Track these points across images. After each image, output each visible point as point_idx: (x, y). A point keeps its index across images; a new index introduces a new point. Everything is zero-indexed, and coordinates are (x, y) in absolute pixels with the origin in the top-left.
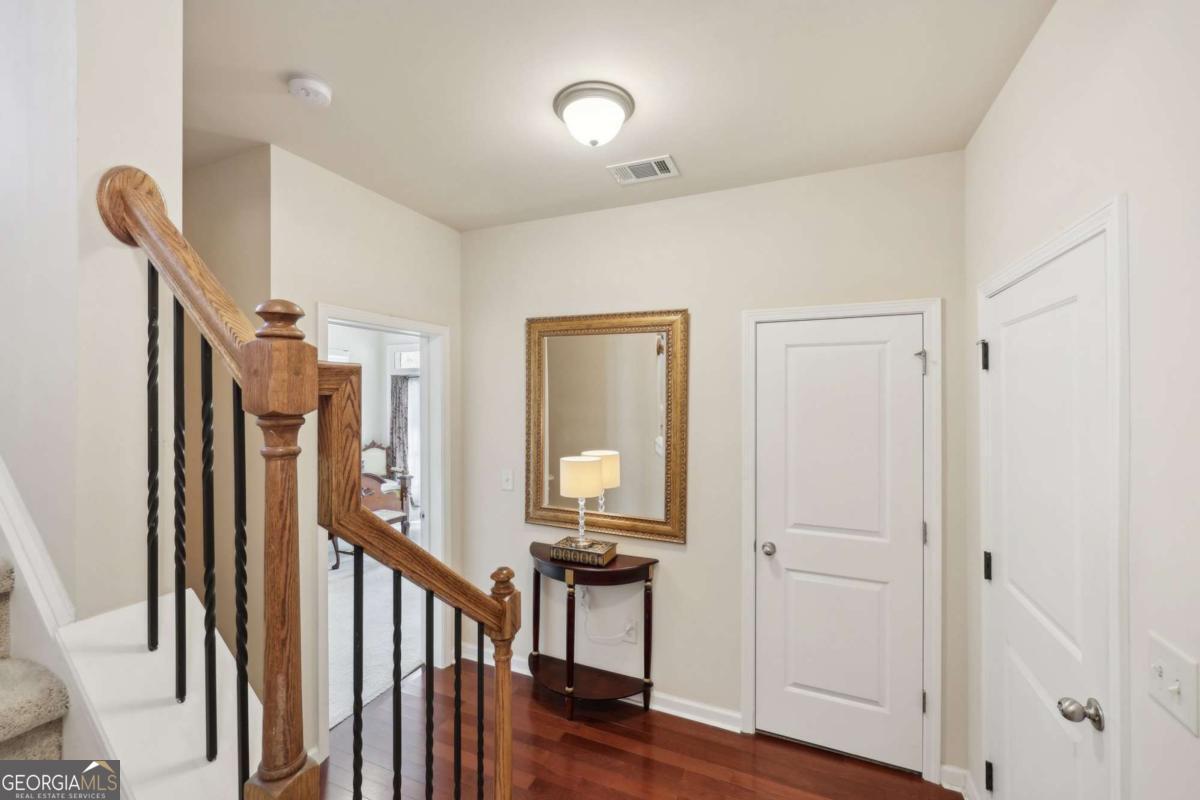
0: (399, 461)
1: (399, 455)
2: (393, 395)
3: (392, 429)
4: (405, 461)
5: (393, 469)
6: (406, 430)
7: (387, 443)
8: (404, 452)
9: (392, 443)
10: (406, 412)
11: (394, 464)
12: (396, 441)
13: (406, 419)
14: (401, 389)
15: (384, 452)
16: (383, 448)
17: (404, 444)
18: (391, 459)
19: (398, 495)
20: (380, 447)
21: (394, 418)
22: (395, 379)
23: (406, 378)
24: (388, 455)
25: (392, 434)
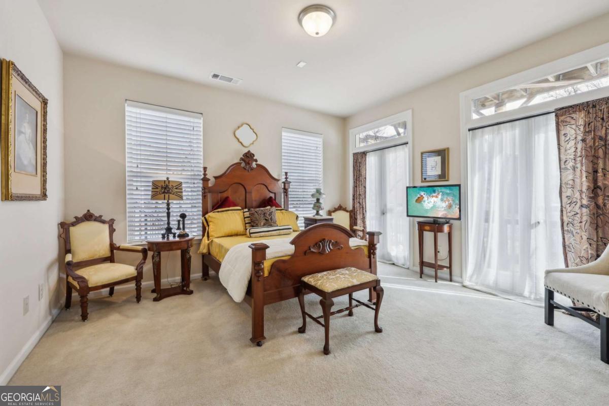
0: (359, 222)
1: (359, 217)
2: (354, 167)
3: (354, 196)
4: (364, 222)
5: (355, 227)
6: (365, 197)
7: (350, 208)
8: (363, 214)
9: (354, 207)
10: (365, 181)
11: (356, 224)
12: (357, 205)
13: (365, 187)
14: (360, 163)
15: (348, 213)
16: (347, 211)
17: (363, 208)
18: (353, 221)
19: (366, 251)
20: (345, 210)
21: (355, 187)
22: (355, 155)
23: (364, 154)
24: (351, 217)
25: (354, 200)
